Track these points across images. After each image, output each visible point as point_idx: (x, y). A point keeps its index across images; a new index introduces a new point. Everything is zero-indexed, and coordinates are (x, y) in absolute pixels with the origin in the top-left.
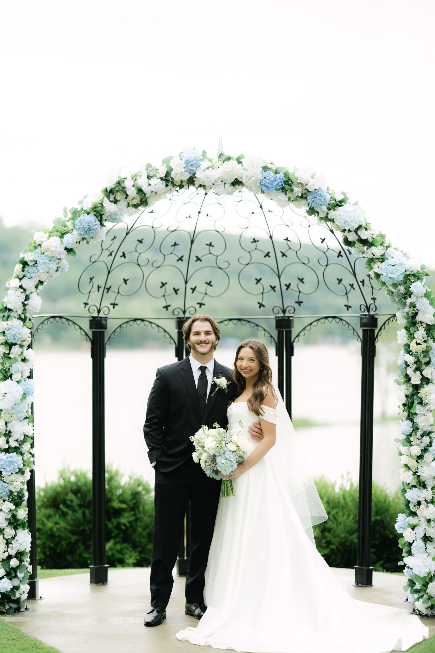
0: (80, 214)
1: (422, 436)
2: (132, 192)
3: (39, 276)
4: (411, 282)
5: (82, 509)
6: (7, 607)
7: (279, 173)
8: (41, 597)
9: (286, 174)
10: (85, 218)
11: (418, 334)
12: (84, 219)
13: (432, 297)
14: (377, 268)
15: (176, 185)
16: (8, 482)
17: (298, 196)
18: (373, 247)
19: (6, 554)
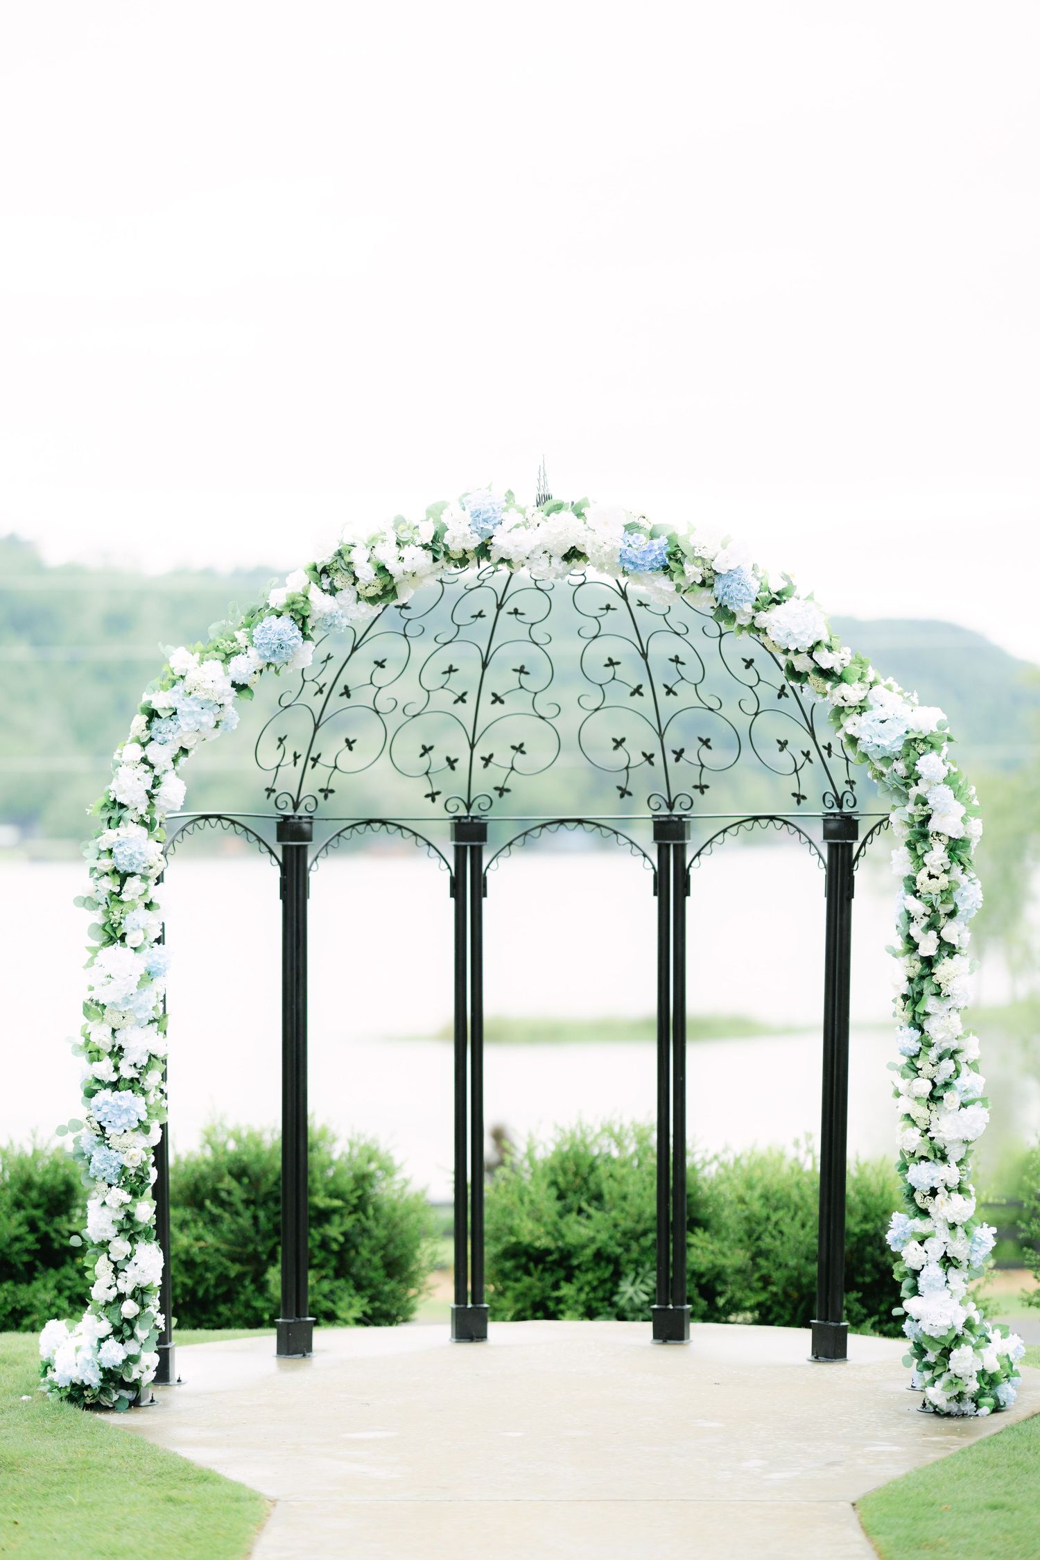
0: (263, 616)
1: (941, 1058)
2: (366, 572)
3: (180, 738)
4: (919, 753)
5: (252, 1207)
6: (115, 1397)
7: (658, 537)
8: (179, 1381)
9: (670, 539)
10: (273, 624)
11: (932, 857)
12: (271, 627)
13: (960, 783)
14: (852, 725)
15: (453, 559)
16: (117, 1147)
17: (695, 582)
18: (843, 685)
19: (114, 1292)
